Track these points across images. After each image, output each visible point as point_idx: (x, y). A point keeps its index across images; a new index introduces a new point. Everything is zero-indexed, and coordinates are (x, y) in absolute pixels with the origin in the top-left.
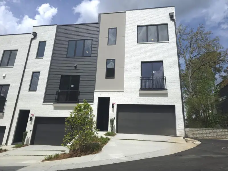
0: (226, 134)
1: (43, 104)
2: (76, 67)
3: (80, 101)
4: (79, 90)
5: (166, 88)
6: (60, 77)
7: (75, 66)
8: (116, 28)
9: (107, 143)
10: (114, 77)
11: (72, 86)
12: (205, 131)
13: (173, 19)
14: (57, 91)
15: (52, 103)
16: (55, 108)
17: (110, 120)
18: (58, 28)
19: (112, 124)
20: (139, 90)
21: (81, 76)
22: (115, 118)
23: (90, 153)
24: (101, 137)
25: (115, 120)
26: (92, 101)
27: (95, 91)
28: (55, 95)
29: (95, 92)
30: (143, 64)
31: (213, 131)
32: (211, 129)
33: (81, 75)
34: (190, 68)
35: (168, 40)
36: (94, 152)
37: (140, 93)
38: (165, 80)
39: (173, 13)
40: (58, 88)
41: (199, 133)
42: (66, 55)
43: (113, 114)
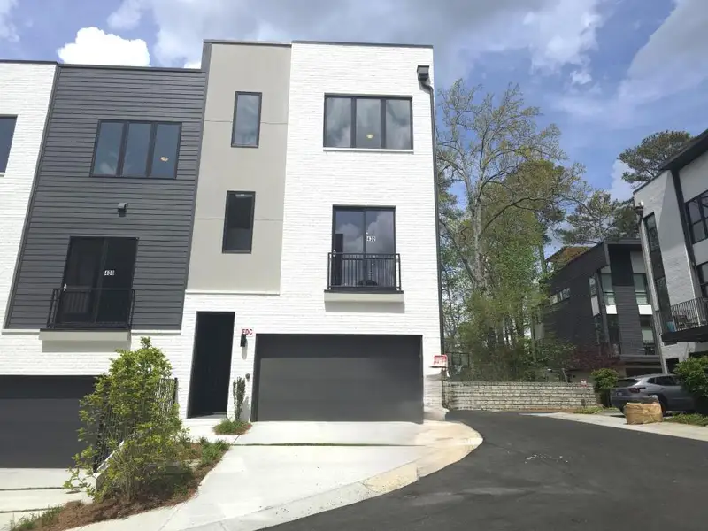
0: (561, 396)
1: (3, 333)
2: (122, 211)
3: (134, 322)
4: (134, 287)
5: (400, 288)
6: (68, 242)
7: (120, 210)
8: (259, 94)
9: (218, 462)
10: (250, 249)
11: (109, 273)
12: (510, 389)
13: (427, 83)
14: (55, 289)
15: (38, 331)
16: (48, 347)
17: (234, 384)
18: (62, 75)
19: (240, 396)
20: (325, 291)
21: (139, 243)
22: (248, 377)
23: (160, 504)
24: (203, 441)
25: (248, 381)
26: (177, 322)
27: (186, 291)
28: (49, 303)
29: (186, 296)
30: (337, 212)
31: (529, 389)
32: (524, 383)
33: (141, 238)
34: (479, 212)
35: (412, 148)
36: (174, 500)
37: (329, 299)
38: (397, 264)
39: (428, 67)
40: (61, 280)
41: (493, 397)
42: (89, 169)
43: (242, 365)
